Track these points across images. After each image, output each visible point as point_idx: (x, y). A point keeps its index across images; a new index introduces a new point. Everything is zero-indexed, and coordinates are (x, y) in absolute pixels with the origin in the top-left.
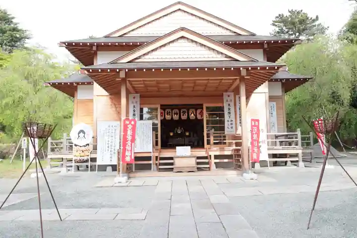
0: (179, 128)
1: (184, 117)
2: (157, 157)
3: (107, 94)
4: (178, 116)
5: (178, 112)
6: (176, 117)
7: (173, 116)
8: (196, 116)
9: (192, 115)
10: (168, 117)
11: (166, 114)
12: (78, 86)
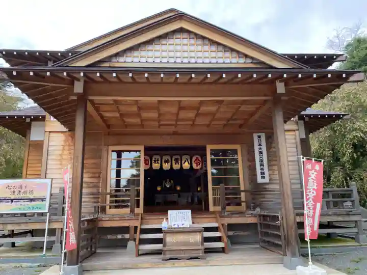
0: (168, 180)
1: (176, 167)
2: (136, 228)
3: (65, 129)
4: (170, 164)
5: (170, 160)
6: (166, 166)
7: (163, 164)
8: (191, 164)
9: (187, 163)
10: (156, 166)
11: (153, 161)
12: (33, 123)
